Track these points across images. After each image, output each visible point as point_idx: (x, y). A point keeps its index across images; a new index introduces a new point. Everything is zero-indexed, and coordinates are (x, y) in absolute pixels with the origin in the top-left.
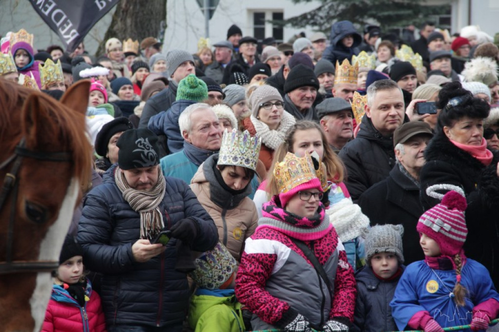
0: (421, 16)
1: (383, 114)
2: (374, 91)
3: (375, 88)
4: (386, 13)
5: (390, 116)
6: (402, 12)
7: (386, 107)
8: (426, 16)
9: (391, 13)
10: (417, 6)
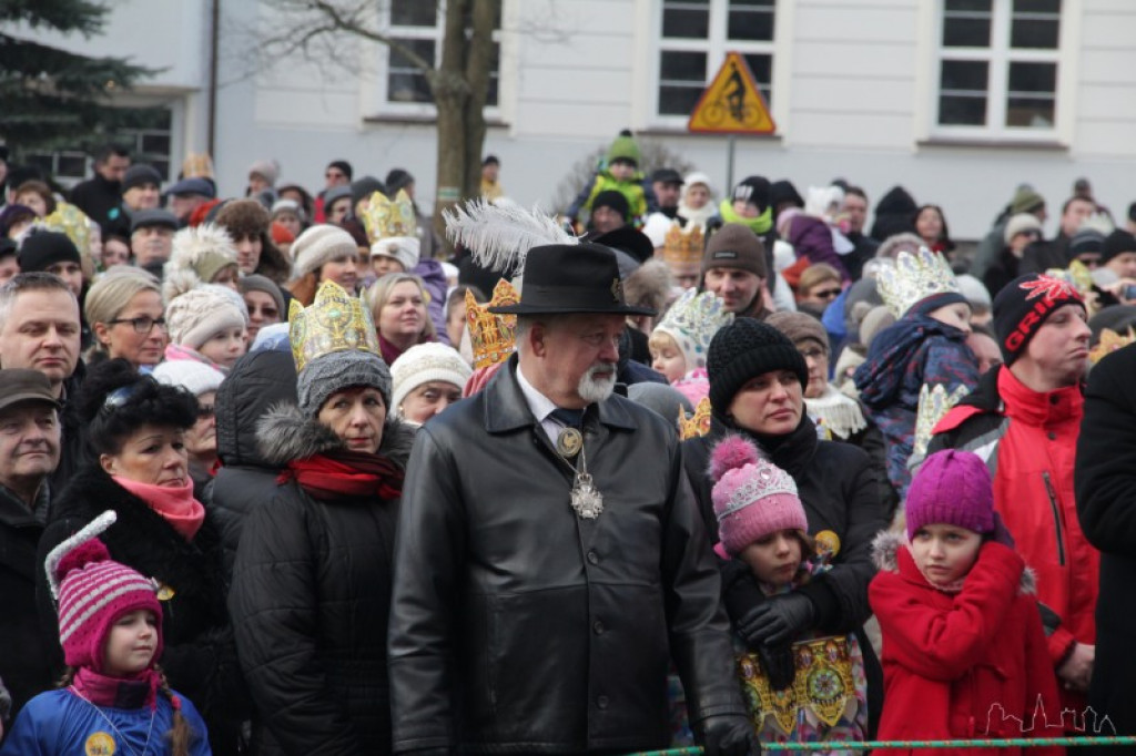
0: (99, 129)
1: (29, 342)
2: (12, 293)
3: (14, 285)
4: (18, 119)
5: (46, 347)
6: (55, 119)
7: (39, 328)
8: (112, 129)
9: (31, 119)
10: (92, 106)
